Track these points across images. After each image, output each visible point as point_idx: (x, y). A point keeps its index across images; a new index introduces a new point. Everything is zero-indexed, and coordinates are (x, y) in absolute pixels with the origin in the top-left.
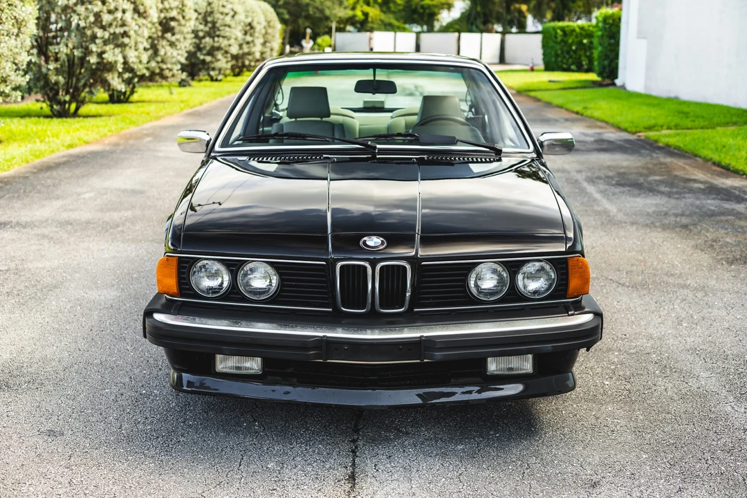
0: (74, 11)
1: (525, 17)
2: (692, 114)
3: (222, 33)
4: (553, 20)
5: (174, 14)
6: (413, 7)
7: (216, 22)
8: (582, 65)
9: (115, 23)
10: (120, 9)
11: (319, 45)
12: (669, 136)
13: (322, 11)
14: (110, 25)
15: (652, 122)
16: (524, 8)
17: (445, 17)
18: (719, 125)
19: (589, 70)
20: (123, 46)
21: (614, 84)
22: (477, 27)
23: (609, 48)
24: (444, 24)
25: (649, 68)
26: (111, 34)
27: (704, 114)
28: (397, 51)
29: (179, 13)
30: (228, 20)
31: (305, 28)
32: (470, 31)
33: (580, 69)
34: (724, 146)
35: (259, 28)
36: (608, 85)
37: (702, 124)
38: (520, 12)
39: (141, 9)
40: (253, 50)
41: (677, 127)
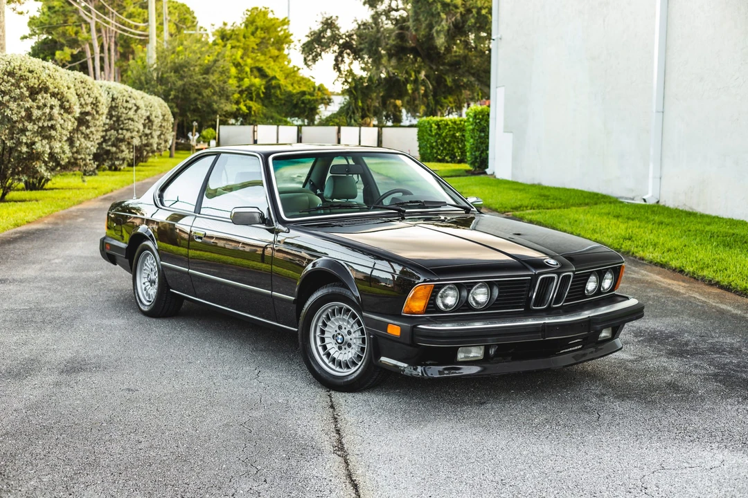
0: (8, 107)
1: (400, 112)
2: (552, 197)
3: (126, 126)
4: (426, 114)
5: (88, 109)
6: (295, 102)
7: (121, 116)
8: (455, 157)
9: (43, 117)
10: (49, 105)
11: (204, 138)
12: (533, 214)
13: (209, 105)
14: (40, 119)
15: (518, 203)
16: (399, 102)
17: (325, 112)
18: (573, 205)
19: (460, 162)
20: (49, 138)
21: (485, 173)
22: (355, 121)
23: (479, 140)
24: (324, 117)
25: (516, 159)
26: (39, 127)
27: (563, 198)
28: (280, 142)
29: (93, 108)
30: (131, 113)
31: (192, 122)
32: (349, 125)
33: (453, 160)
34: (576, 221)
35: (157, 122)
36: (479, 174)
37: (560, 204)
38: (396, 106)
39: (67, 105)
40: (151, 141)
41: (539, 207)
